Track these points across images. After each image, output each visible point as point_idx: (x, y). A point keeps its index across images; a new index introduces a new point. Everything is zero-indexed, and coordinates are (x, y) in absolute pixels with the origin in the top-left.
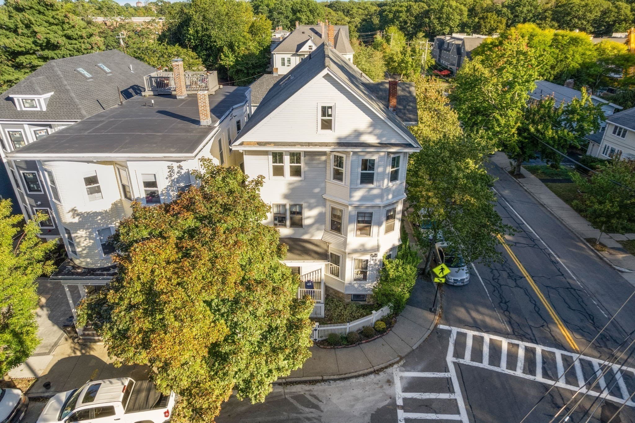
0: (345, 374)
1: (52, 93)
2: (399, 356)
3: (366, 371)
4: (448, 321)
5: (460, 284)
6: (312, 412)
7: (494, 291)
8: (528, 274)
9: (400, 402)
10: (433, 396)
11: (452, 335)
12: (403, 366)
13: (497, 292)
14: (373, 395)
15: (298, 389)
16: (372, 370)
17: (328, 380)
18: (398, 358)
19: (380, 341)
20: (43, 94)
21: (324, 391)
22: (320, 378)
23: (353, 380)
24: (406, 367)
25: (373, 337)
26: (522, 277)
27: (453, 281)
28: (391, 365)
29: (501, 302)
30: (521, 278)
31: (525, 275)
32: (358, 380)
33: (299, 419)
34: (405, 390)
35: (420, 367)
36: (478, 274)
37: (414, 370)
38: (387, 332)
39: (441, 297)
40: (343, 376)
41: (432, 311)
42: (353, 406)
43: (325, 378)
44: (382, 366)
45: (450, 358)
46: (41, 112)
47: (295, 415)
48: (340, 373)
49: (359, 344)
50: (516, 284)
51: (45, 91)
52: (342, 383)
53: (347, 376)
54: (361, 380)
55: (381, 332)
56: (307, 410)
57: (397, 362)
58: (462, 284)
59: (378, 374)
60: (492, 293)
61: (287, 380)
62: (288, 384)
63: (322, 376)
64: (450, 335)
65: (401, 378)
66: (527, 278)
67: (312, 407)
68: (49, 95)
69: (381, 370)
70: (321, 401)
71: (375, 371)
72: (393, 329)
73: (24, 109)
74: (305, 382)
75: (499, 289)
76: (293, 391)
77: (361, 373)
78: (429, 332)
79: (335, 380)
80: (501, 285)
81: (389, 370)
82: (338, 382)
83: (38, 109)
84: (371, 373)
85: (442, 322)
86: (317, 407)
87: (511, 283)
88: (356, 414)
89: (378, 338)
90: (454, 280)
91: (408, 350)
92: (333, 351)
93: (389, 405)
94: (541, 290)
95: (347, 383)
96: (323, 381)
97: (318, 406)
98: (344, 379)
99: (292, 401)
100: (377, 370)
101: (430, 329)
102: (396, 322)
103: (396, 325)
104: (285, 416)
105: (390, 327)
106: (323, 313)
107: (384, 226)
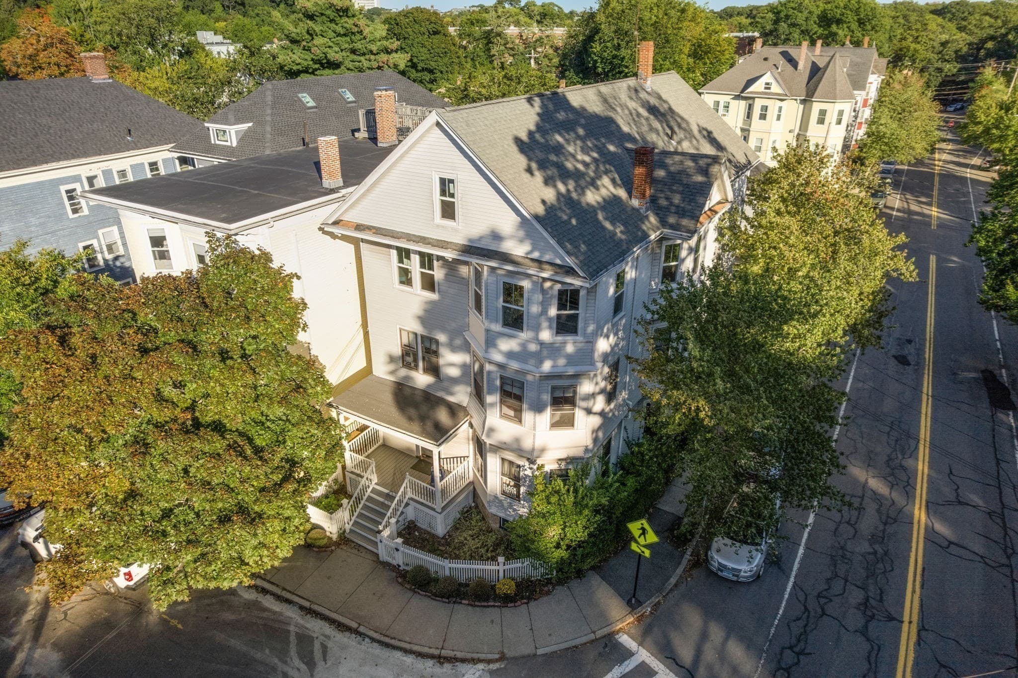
0: (392, 638)
1: (250, 124)
2: (502, 653)
3: (426, 650)
4: (644, 635)
5: (730, 576)
6: (298, 670)
7: (798, 619)
8: (915, 618)
11: (626, 663)
12: (492, 672)
13: (801, 623)
15: (316, 627)
16: (436, 652)
17: (364, 634)
18: (497, 656)
19: (493, 613)
20: (234, 124)
21: (344, 648)
22: (354, 625)
23: (398, 654)
25: (487, 600)
26: (895, 619)
27: (716, 565)
28: (474, 661)
29: (791, 648)
30: (891, 618)
31: (906, 618)
32: (405, 658)
33: (274, 669)
36: (794, 573)
38: (519, 603)
39: (676, 585)
40: (387, 640)
41: (633, 602)
43: (362, 629)
44: (459, 655)
46: (231, 147)
47: (276, 661)
48: (388, 633)
49: (454, 602)
50: (866, 626)
51: (239, 121)
52: (377, 650)
53: (393, 642)
54: (409, 660)
55: (507, 600)
56: (297, 662)
57: (489, 662)
58: (735, 579)
59: (442, 664)
60: (787, 621)
61: (312, 606)
62: (310, 613)
63: (360, 624)
64: (626, 660)
66: (905, 627)
67: (306, 664)
68: (245, 126)
69: (453, 660)
70: (325, 660)
71: (439, 657)
72: (532, 604)
73: (218, 142)
74: (331, 621)
75: (812, 621)
76: (308, 626)
77: (416, 648)
78: (592, 637)
79: (373, 640)
80: (824, 613)
81: (462, 667)
82: (375, 645)
83: (228, 144)
84: (432, 657)
85: (633, 631)
86: (311, 664)
87: (855, 620)
89: (494, 606)
90: (719, 564)
91: (526, 650)
92: (410, 594)
94: (916, 663)
96: (356, 632)
97: (315, 664)
98: (387, 645)
99: (293, 638)
100: (445, 658)
101: (599, 634)
102: (548, 593)
103: (545, 599)
104: (264, 655)
105: (529, 599)
106: (440, 529)
107: (547, 416)
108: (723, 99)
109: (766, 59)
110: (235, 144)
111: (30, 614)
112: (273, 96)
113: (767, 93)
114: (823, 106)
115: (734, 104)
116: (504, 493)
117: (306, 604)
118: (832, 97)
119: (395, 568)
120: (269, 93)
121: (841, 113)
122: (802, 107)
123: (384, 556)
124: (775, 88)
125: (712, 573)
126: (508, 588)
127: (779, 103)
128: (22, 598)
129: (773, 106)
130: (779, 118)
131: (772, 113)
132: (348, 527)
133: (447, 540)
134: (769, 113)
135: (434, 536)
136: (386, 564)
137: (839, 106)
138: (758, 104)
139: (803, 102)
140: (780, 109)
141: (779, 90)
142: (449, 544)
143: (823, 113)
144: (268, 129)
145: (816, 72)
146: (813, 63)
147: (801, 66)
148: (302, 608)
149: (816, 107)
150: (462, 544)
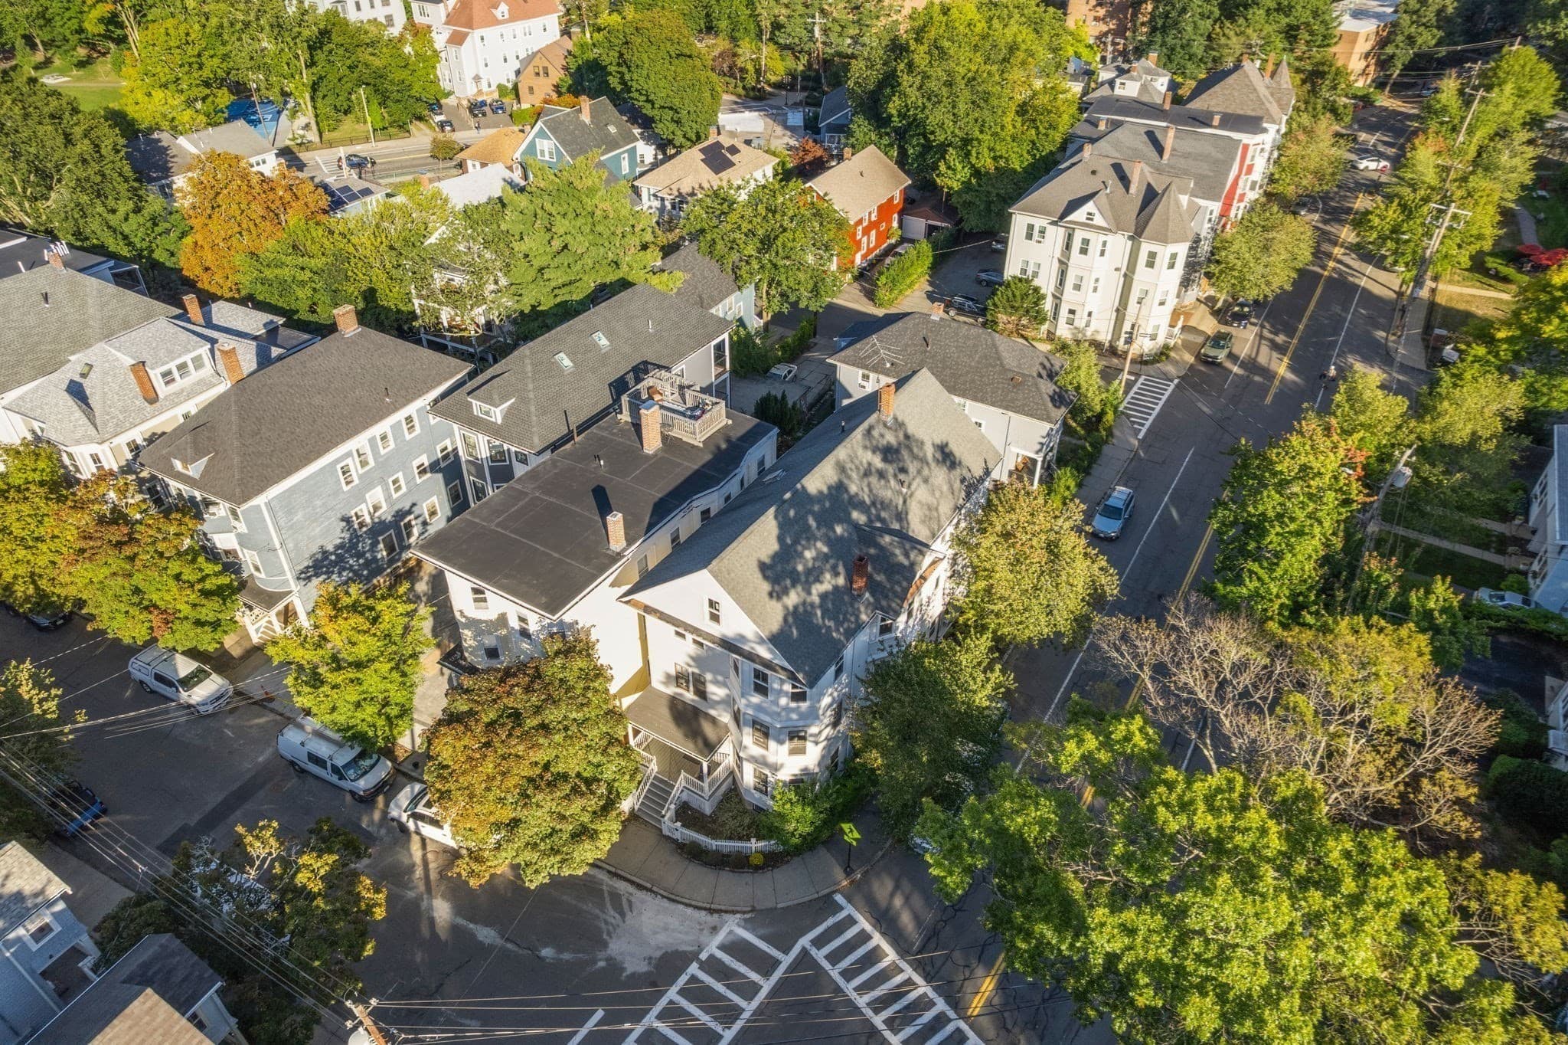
0: (676, 896)
1: (513, 400)
2: (753, 906)
3: (702, 905)
4: (852, 895)
6: (614, 918)
9: (703, 956)
10: (742, 969)
11: (838, 915)
12: (745, 920)
14: (687, 933)
15: (622, 886)
16: (708, 906)
17: (657, 892)
18: (749, 909)
19: (747, 878)
20: (498, 403)
21: (643, 902)
22: (649, 886)
23: (681, 907)
24: (748, 924)
25: (743, 868)
28: (733, 912)
29: (952, 906)
32: (686, 910)
33: (598, 917)
34: (722, 947)
35: (762, 932)
37: (753, 931)
38: (766, 870)
40: (673, 897)
41: (847, 871)
42: (655, 933)
43: (655, 889)
44: (723, 908)
45: (805, 941)
46: (496, 423)
47: (598, 911)
48: (673, 892)
49: (719, 867)
52: (666, 903)
53: (679, 898)
54: (689, 911)
55: (757, 868)
56: (612, 912)
57: (744, 913)
59: (712, 914)
61: (617, 871)
62: (616, 876)
63: (653, 886)
64: (837, 913)
65: (731, 932)
67: (619, 913)
68: (507, 404)
69: (719, 911)
70: (631, 911)
71: (711, 909)
72: (775, 871)
74: (632, 883)
76: (616, 885)
77: (693, 902)
78: (818, 895)
79: (663, 897)
81: (726, 916)
82: (665, 900)
83: (492, 420)
84: (705, 909)
85: (845, 891)
86: (623, 915)
88: (653, 943)
89: (748, 872)
91: (770, 904)
92: (687, 861)
93: (691, 952)
95: (673, 906)
96: (650, 890)
97: (625, 914)
98: (673, 901)
99: (606, 895)
100: (714, 910)
101: (822, 893)
102: (787, 862)
103: (785, 867)
104: (589, 907)
105: (774, 867)
106: (708, 809)
107: (786, 746)
108: (1039, 222)
109: (1094, 172)
110: (499, 421)
111: (419, 872)
112: (532, 364)
113: (1088, 226)
114: (1154, 248)
115: (1051, 230)
116: (756, 788)
117: (613, 870)
118: (1163, 239)
119: (675, 841)
120: (528, 361)
121: (1174, 256)
122: (1130, 243)
123: (666, 832)
124: (1099, 220)
125: (909, 848)
126: (757, 860)
127: (1102, 238)
128: (406, 861)
129: (1096, 240)
130: (1102, 253)
131: (1095, 248)
132: (636, 807)
133: (713, 818)
134: (1091, 248)
135: (703, 815)
136: (668, 838)
137: (1172, 248)
138: (1079, 235)
139: (1131, 238)
140: (1104, 244)
141: (1103, 224)
142: (714, 822)
143: (1152, 255)
144: (533, 409)
145: (1151, 197)
146: (1149, 185)
147: (1133, 189)
148: (609, 872)
149: (1146, 247)
150: (724, 824)
